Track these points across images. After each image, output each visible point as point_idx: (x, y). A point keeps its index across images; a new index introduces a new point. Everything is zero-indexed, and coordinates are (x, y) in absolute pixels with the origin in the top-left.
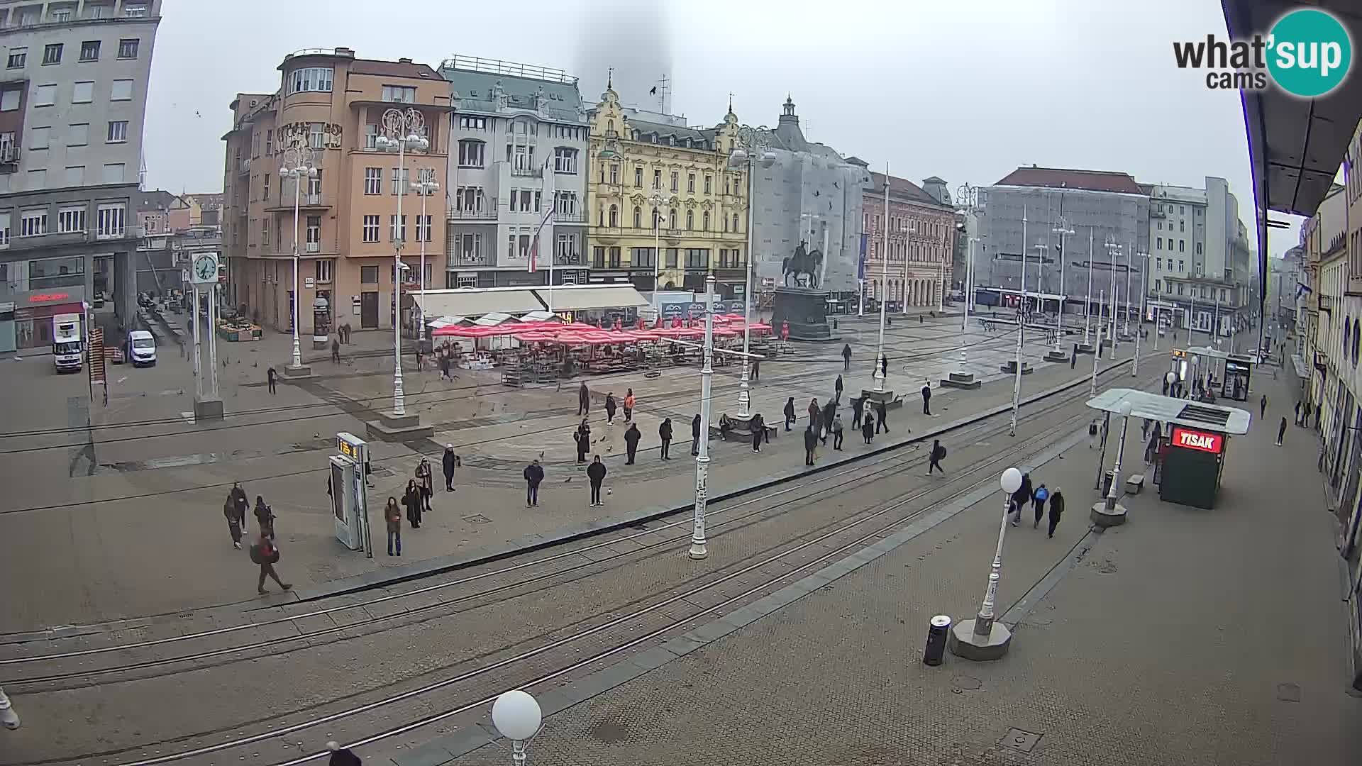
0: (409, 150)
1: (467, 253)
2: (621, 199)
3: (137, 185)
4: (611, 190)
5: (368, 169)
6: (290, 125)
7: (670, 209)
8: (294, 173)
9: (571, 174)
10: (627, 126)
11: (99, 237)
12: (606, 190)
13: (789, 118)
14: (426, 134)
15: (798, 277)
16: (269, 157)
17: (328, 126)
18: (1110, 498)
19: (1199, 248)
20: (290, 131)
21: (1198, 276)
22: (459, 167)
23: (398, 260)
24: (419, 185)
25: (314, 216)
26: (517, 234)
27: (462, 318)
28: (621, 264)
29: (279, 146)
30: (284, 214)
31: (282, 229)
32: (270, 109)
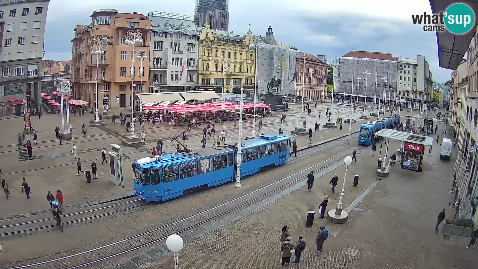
0: (136, 45)
1: (157, 80)
2: (210, 61)
3: (42, 58)
4: (207, 58)
5: (122, 51)
6: (95, 36)
7: (228, 64)
8: (96, 53)
9: (193, 52)
10: (213, 35)
11: (29, 77)
12: (205, 58)
13: (270, 32)
14: (142, 39)
15: (273, 89)
16: (87, 48)
17: (108, 36)
18: (383, 167)
19: (415, 80)
20: (95, 38)
21: (415, 90)
22: (154, 50)
23: (132, 83)
24: (140, 57)
25: (103, 68)
26: (174, 73)
27: (155, 103)
28: (210, 84)
29: (91, 43)
30: (93, 67)
31: (92, 72)
32: (88, 31)
